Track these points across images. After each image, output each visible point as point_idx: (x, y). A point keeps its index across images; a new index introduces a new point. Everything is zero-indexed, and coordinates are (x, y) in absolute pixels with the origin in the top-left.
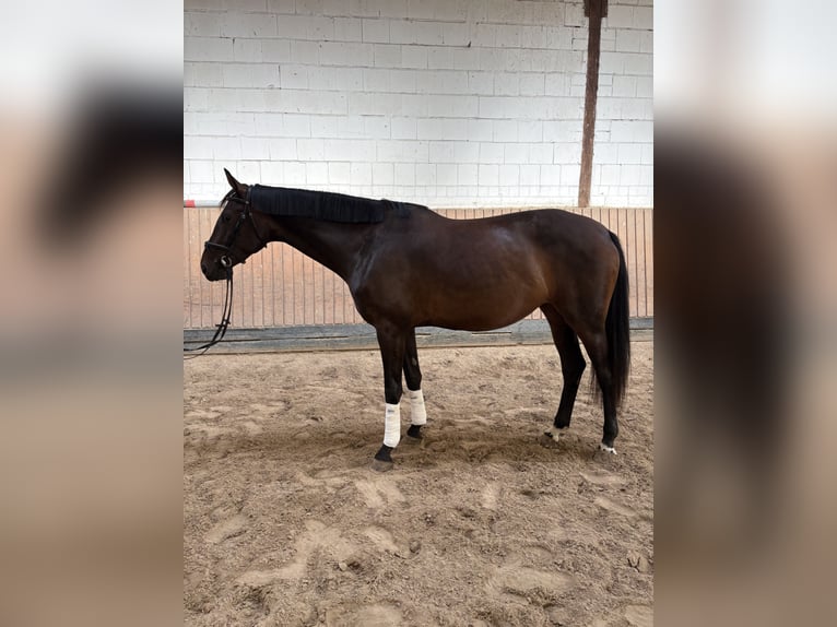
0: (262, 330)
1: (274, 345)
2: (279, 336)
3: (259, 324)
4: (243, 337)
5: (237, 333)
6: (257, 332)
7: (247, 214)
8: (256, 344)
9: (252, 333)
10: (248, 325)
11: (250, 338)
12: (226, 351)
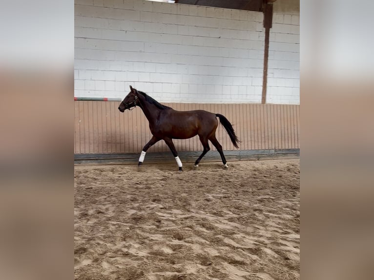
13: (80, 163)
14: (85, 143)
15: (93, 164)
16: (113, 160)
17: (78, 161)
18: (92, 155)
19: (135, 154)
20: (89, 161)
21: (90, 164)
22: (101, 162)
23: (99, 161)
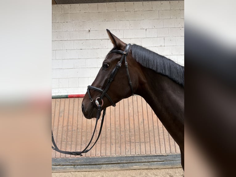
0: (165, 156)
1: (171, 164)
2: (174, 159)
3: (163, 153)
4: (156, 160)
5: (153, 157)
6: (163, 157)
7: (123, 63)
8: (162, 163)
9: (161, 157)
10: (158, 153)
11: (159, 160)
12: (147, 167)
13: (100, 168)
14: (106, 143)
15: (115, 169)
16: (137, 164)
17: (98, 166)
18: (113, 158)
19: (163, 156)
20: (110, 165)
21: (112, 168)
22: (123, 167)
23: (121, 165)
